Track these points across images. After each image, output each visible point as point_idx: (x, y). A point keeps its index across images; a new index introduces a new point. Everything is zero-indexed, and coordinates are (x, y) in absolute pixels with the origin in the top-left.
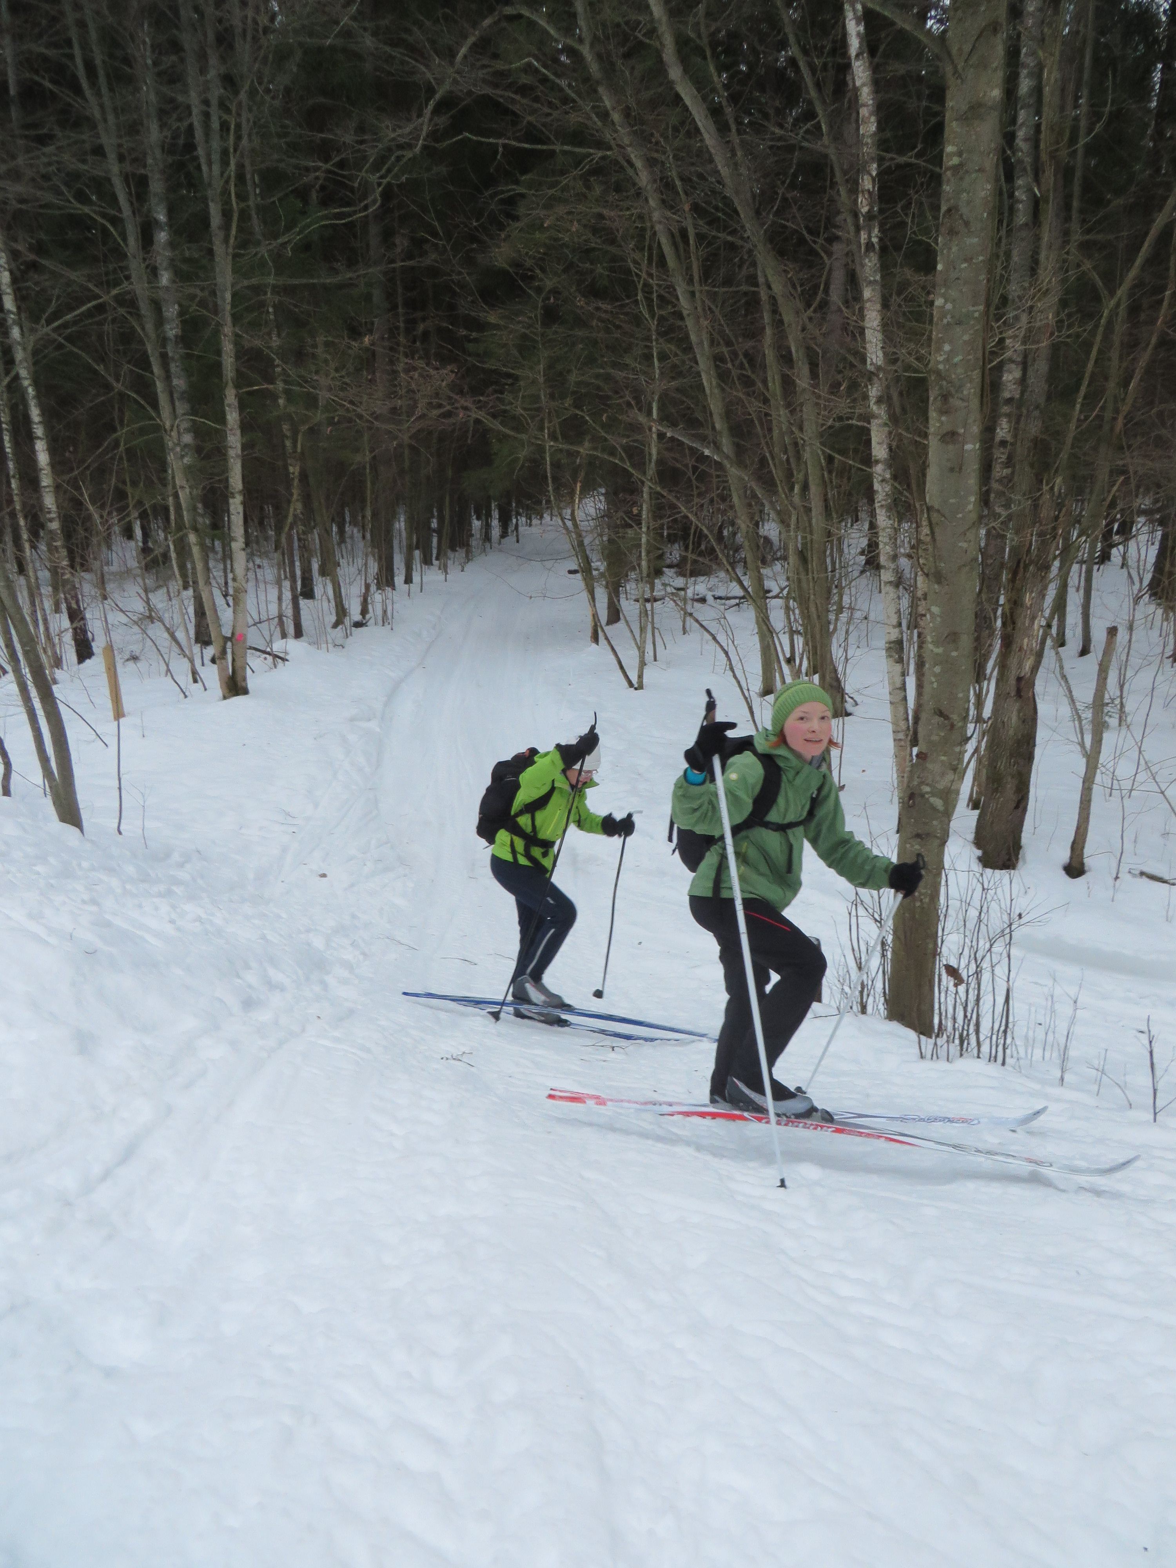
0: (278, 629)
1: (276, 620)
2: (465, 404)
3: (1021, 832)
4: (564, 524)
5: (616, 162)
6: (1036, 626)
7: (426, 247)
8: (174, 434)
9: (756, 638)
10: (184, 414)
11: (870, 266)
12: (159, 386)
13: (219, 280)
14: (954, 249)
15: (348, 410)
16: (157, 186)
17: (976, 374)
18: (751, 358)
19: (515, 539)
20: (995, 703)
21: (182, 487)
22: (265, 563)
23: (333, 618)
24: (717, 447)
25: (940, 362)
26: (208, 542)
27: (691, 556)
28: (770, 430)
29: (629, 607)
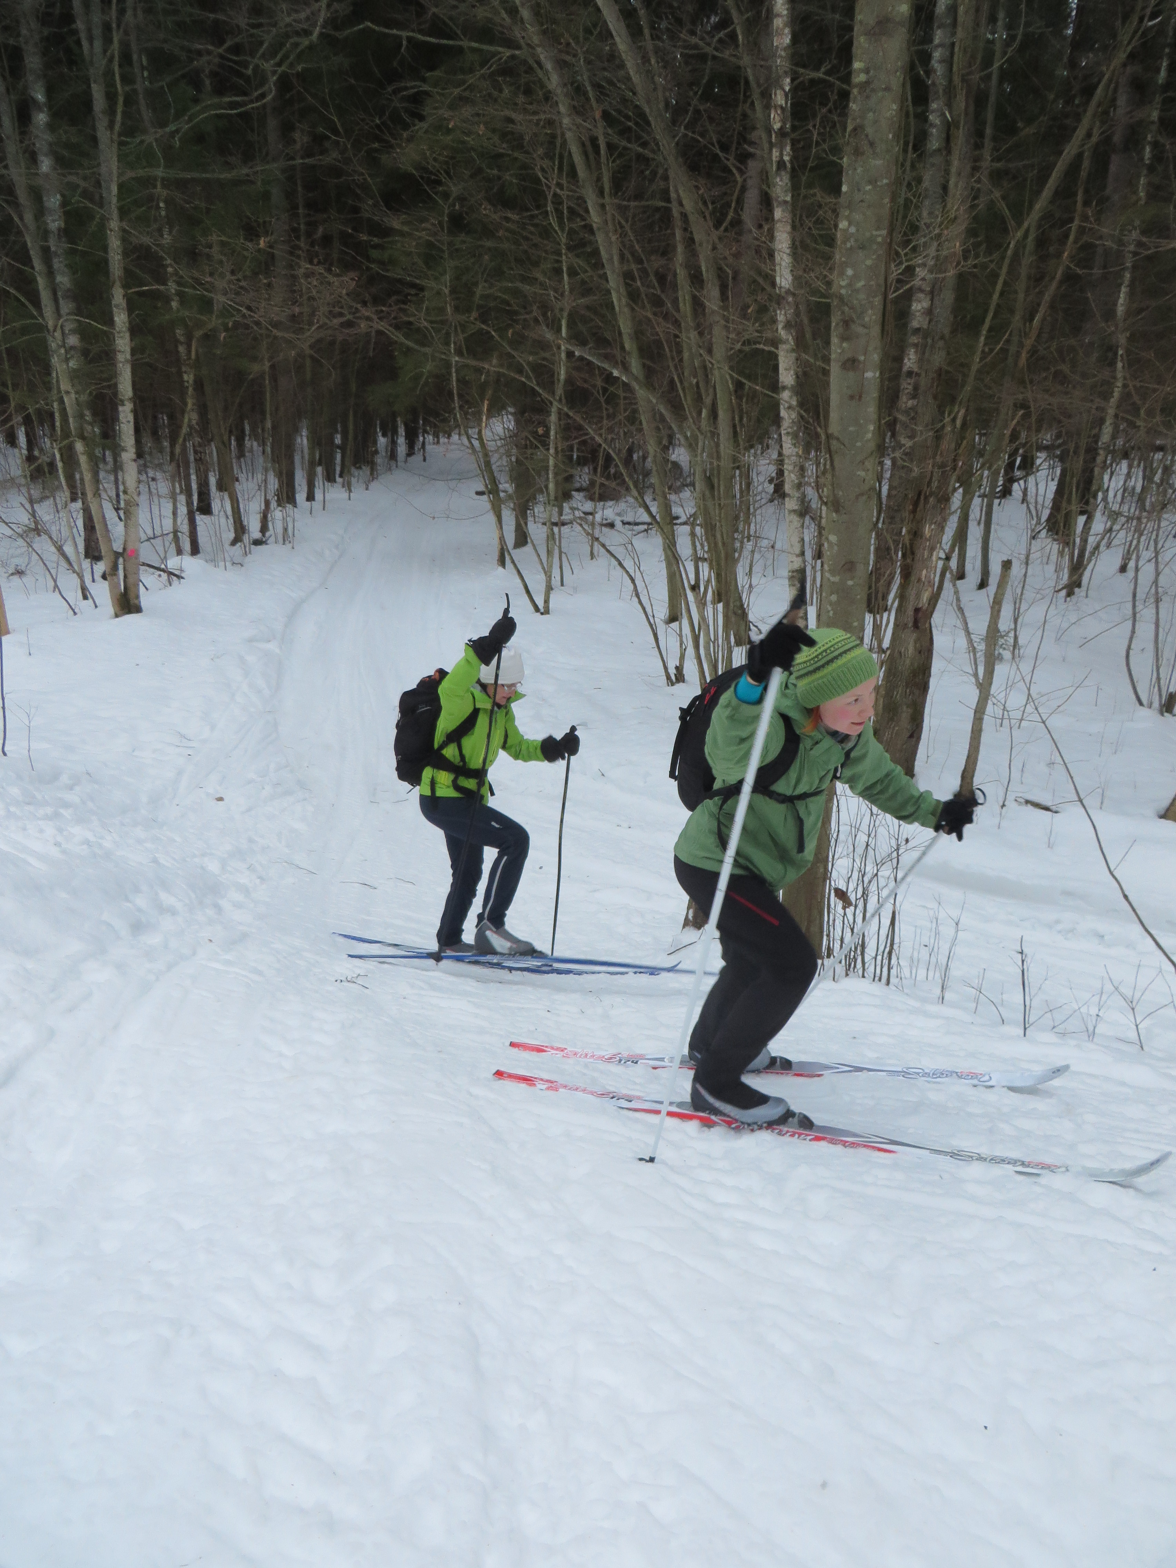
0: (173, 545)
1: (171, 536)
2: (367, 314)
3: (915, 760)
4: (471, 442)
5: (525, 62)
6: (934, 558)
7: (327, 144)
8: (58, 334)
9: (664, 565)
10: (68, 314)
11: (781, 187)
12: (41, 282)
13: (103, 169)
14: (859, 170)
15: (244, 316)
16: (33, 61)
17: (878, 301)
18: (662, 278)
19: (422, 458)
20: (893, 634)
21: (67, 393)
22: (159, 475)
23: (232, 535)
24: (625, 368)
25: (842, 287)
26: (98, 452)
27: (600, 480)
28: (680, 352)
29: (537, 531)
